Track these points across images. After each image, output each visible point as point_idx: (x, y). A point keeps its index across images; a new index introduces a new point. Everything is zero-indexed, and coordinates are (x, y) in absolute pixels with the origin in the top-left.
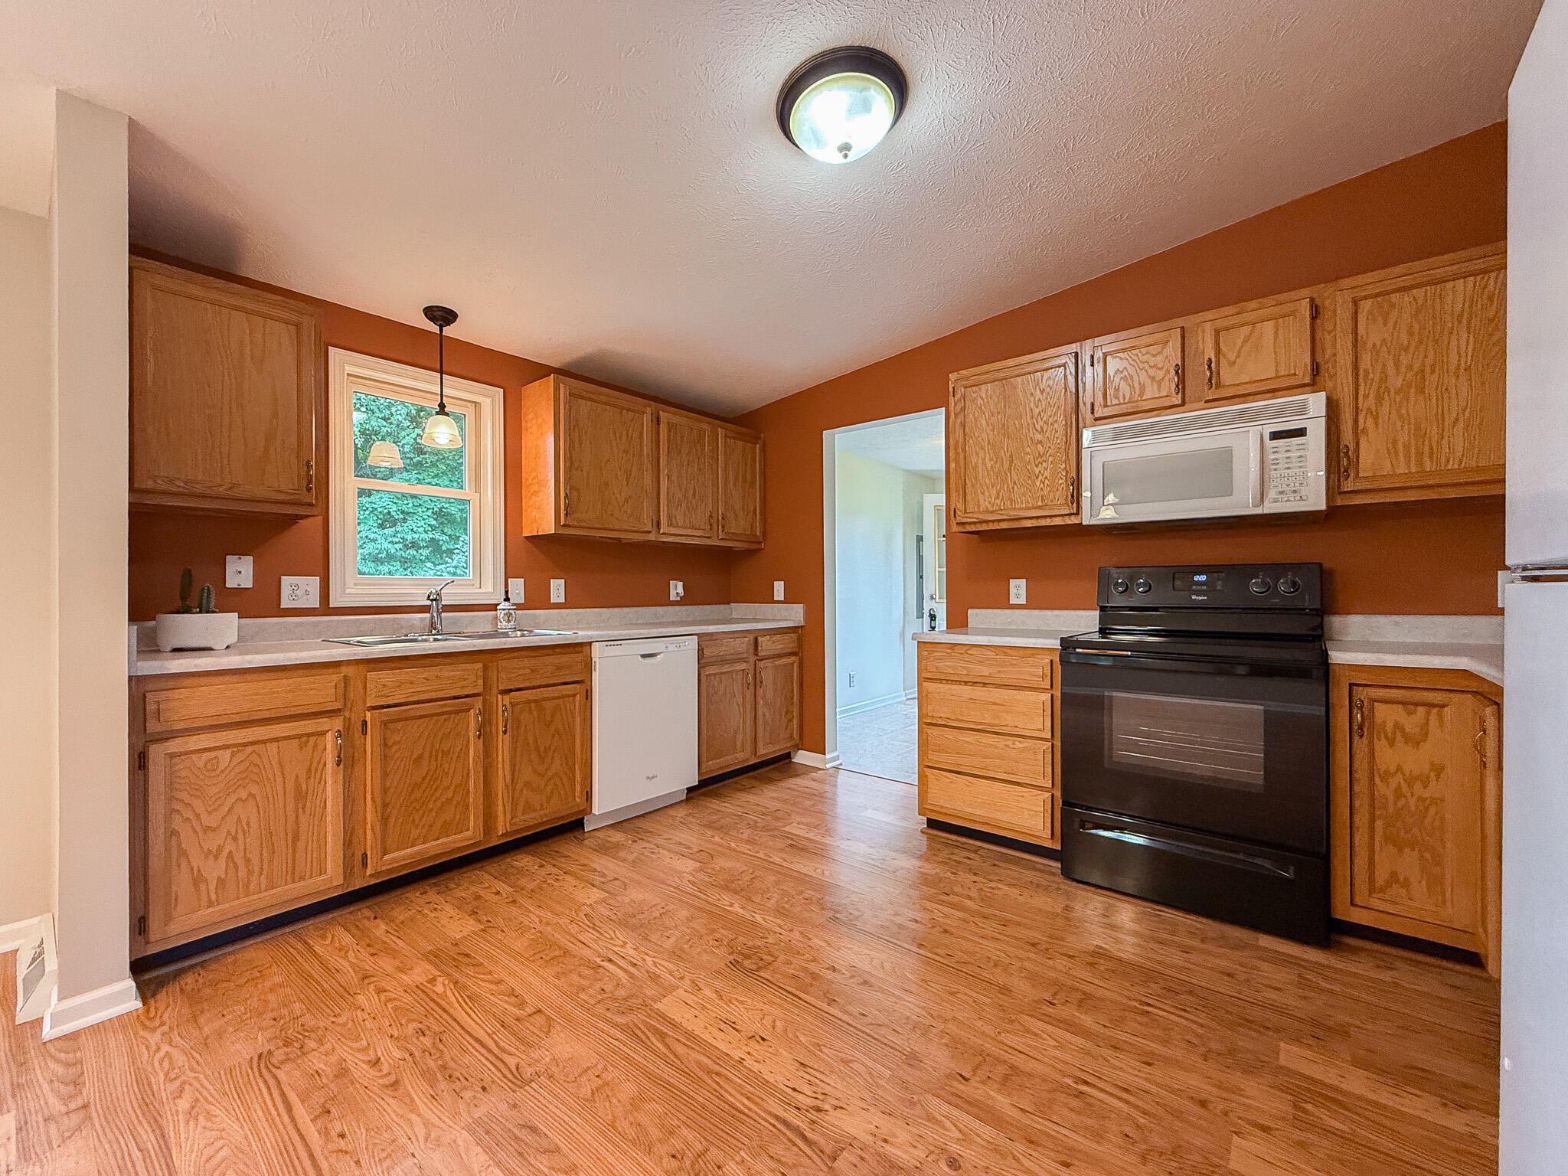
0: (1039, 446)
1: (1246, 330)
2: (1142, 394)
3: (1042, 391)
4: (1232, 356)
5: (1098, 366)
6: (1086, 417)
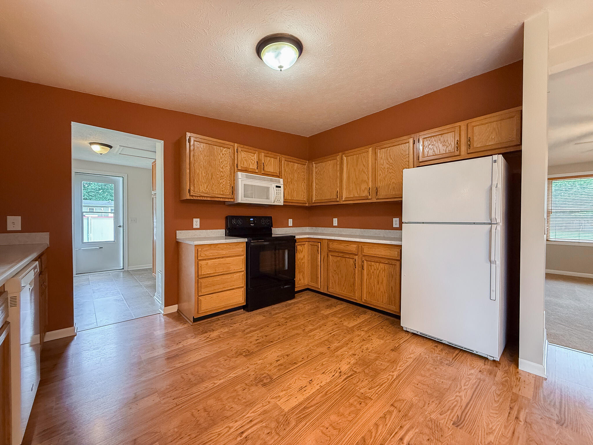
0: (222, 173)
1: (269, 158)
2: (249, 167)
3: (223, 155)
4: (267, 164)
5: (239, 153)
6: (235, 168)
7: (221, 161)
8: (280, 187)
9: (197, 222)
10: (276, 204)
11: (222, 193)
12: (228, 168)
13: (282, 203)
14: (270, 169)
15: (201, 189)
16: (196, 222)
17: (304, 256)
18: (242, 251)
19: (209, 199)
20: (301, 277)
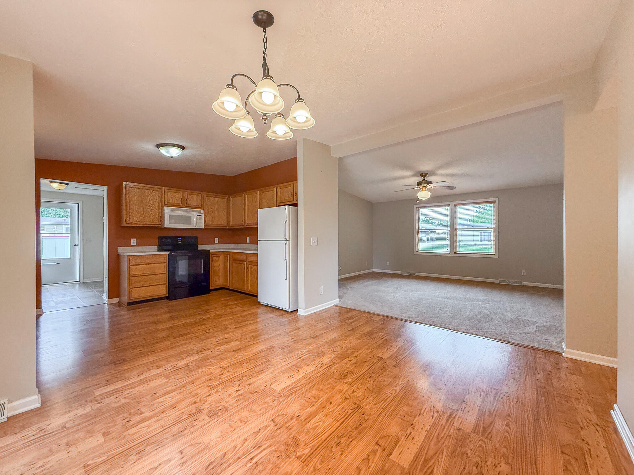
0: (151, 207)
1: (192, 195)
2: (174, 202)
3: (152, 195)
4: (190, 200)
5: (166, 194)
6: (162, 204)
7: (151, 199)
8: (201, 216)
10: (197, 227)
11: (152, 221)
12: (157, 204)
13: (202, 227)
14: (193, 203)
15: (135, 219)
16: (134, 241)
17: (220, 265)
18: (165, 260)
19: (141, 225)
20: (217, 279)
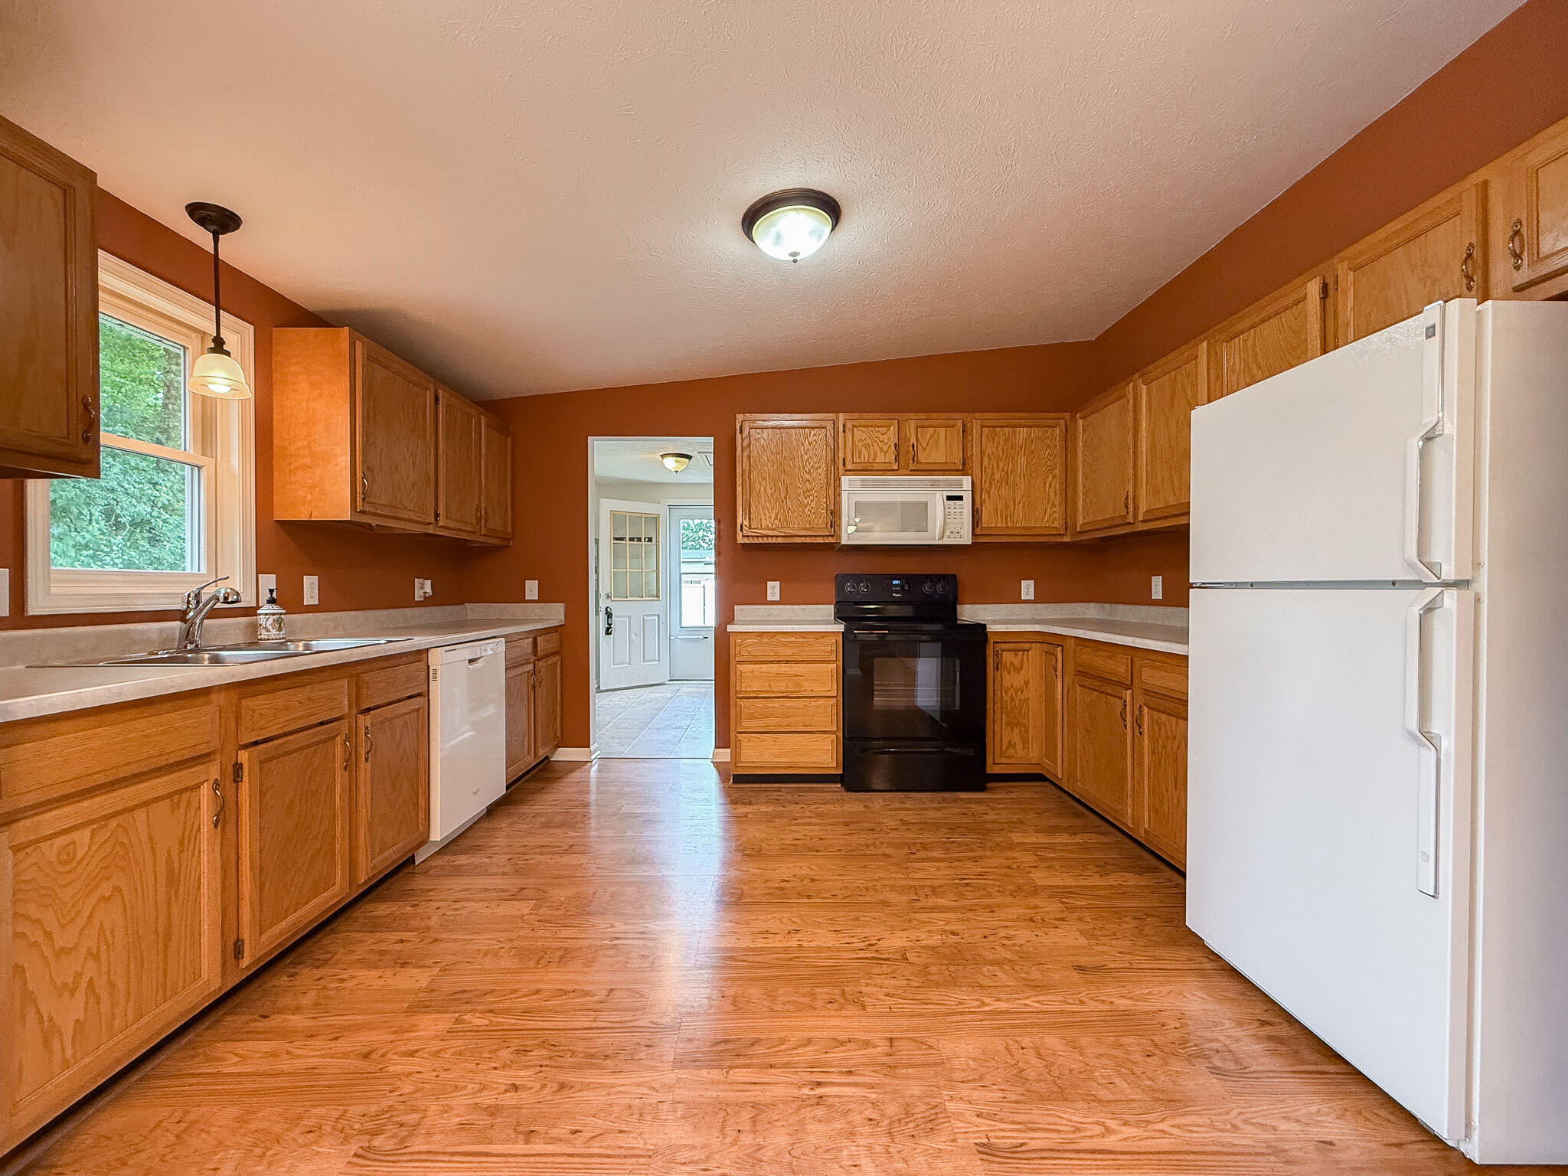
0: (808, 483)
1: (931, 430)
2: (874, 459)
3: (810, 444)
4: (924, 445)
5: (849, 434)
6: (837, 467)
7: (806, 457)
8: (960, 498)
9: (773, 588)
12: (822, 470)
13: (966, 539)
15: (764, 521)
17: (1027, 683)
18: (831, 652)
20: (1017, 740)
